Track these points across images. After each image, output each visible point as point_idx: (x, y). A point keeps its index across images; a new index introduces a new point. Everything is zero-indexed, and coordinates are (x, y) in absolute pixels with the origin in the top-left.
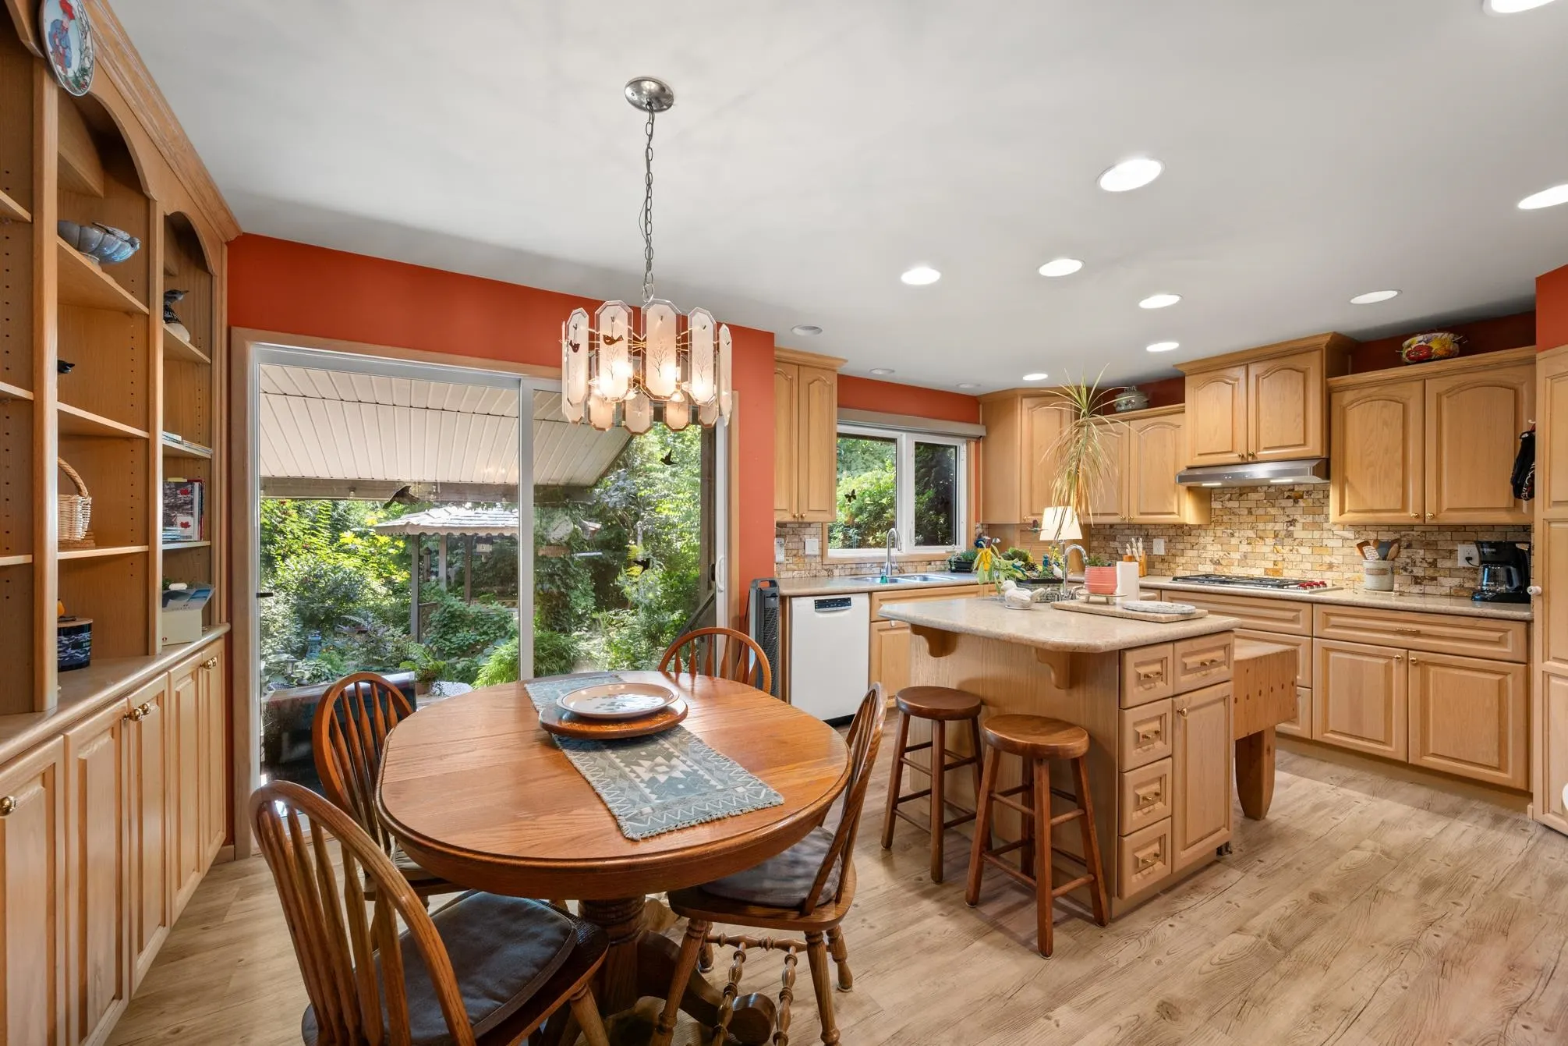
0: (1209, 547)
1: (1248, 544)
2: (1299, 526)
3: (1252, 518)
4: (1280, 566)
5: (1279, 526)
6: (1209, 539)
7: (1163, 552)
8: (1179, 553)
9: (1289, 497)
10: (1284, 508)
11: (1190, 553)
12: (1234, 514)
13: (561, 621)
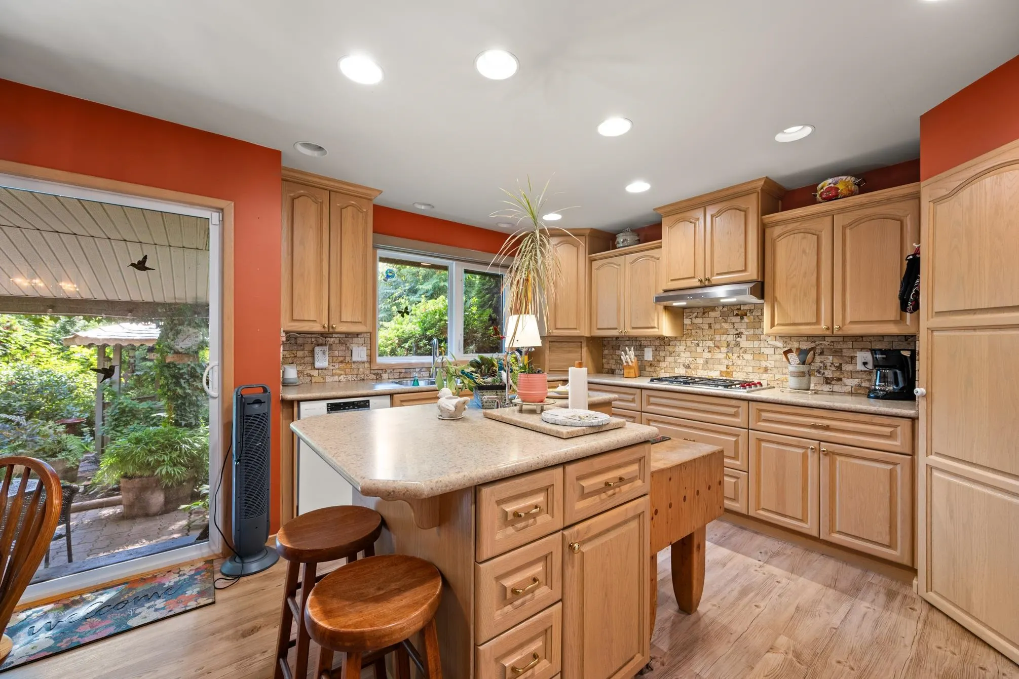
0: (682, 354)
1: (709, 352)
2: (744, 337)
3: (712, 332)
4: (731, 369)
5: (731, 338)
6: (682, 348)
7: (651, 359)
8: (662, 359)
9: (737, 315)
10: (734, 323)
11: (669, 359)
12: (699, 328)
13: (187, 417)
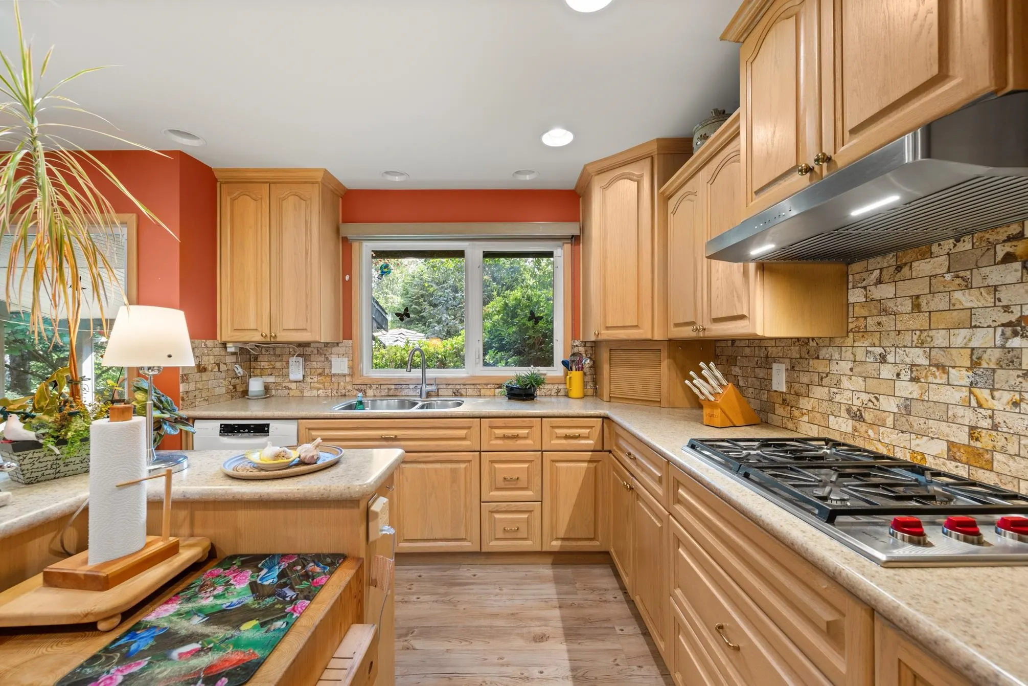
0: (846, 383)
1: (914, 379)
3: (921, 321)
4: (985, 442)
5: (982, 338)
6: (845, 366)
7: (784, 389)
8: (803, 390)
9: (1009, 258)
10: (995, 288)
11: (819, 392)
12: (884, 311)
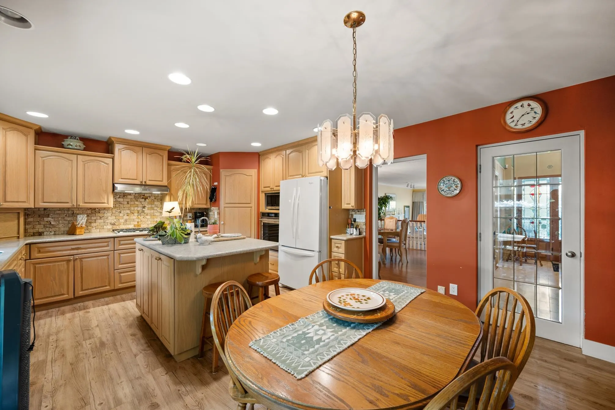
0: (109, 218)
1: (127, 216)
2: (146, 208)
3: (129, 205)
4: (140, 223)
5: (139, 209)
6: (109, 214)
9: (143, 198)
10: (141, 202)
12: (121, 204)
